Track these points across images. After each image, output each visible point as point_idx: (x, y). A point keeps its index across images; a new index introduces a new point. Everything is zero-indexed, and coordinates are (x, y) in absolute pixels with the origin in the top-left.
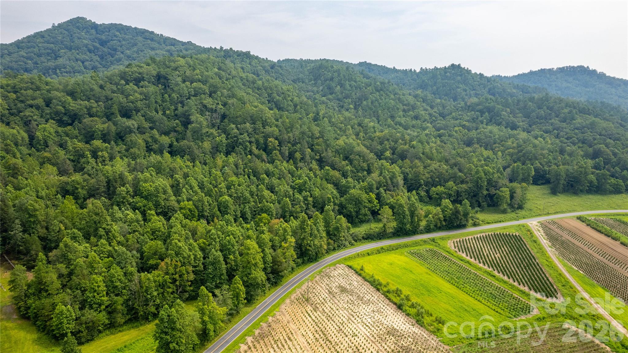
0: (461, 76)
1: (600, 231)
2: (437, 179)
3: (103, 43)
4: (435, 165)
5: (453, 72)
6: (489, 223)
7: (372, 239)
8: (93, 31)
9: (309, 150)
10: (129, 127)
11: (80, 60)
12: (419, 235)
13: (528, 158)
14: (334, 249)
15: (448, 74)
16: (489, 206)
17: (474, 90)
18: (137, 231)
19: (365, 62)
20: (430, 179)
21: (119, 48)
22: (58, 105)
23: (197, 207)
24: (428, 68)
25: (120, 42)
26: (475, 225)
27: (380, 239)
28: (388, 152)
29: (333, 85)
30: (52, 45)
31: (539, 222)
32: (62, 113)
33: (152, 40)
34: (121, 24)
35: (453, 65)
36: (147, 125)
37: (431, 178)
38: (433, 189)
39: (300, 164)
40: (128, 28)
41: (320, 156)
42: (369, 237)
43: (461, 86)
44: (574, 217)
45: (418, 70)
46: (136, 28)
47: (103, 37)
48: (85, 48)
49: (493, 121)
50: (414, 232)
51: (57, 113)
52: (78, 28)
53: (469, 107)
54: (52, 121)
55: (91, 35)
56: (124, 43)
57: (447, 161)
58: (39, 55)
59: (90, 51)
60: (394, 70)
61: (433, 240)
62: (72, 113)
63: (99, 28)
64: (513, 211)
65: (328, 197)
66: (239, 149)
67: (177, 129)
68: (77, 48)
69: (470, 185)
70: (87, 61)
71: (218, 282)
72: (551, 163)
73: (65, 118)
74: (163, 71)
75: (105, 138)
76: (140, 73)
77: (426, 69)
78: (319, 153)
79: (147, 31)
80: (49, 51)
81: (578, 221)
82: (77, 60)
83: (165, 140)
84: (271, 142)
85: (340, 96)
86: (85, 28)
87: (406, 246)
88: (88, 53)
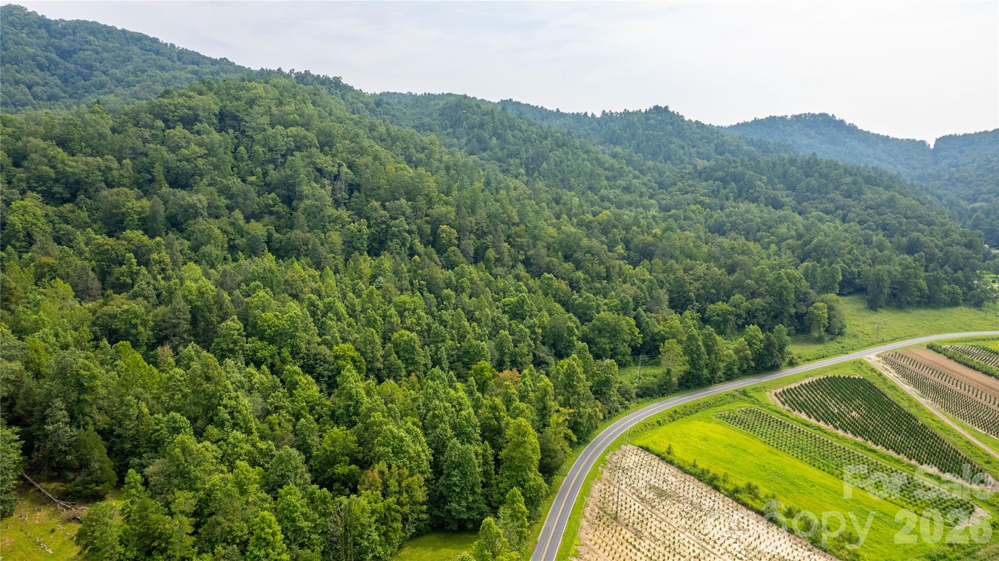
0: (672, 124)
1: (974, 368)
2: (713, 291)
4: (701, 268)
5: (659, 118)
6: (809, 360)
7: (651, 396)
8: (43, 32)
9: (506, 244)
10: (193, 206)
11: (24, 83)
12: (720, 386)
13: (822, 253)
14: (606, 418)
15: (652, 121)
16: (797, 331)
17: (694, 147)
18: (282, 408)
19: (511, 100)
20: (702, 291)
22: (41, 163)
23: (363, 354)
24: (613, 111)
25: (97, 53)
26: (792, 364)
28: (620, 247)
29: (486, 135)
31: (878, 356)
32: (50, 179)
33: (157, 53)
34: (95, 23)
35: (657, 108)
36: (223, 202)
37: (703, 288)
38: (712, 306)
39: (499, 270)
40: (111, 30)
41: (526, 254)
42: (645, 394)
43: (674, 140)
44: (921, 345)
45: (598, 115)
46: (124, 31)
47: (65, 44)
48: (30, 62)
49: (744, 195)
50: (710, 380)
51: (41, 179)
52: (12, 25)
53: (700, 173)
54: (35, 194)
55: (39, 38)
56: (105, 55)
57: (716, 260)
59: (41, 67)
60: (558, 114)
61: (744, 393)
62: (71, 180)
64: (832, 340)
65: (568, 327)
66: (394, 244)
67: (274, 209)
68: (15, 61)
69: (769, 299)
70: (38, 84)
71: (471, 499)
72: (859, 261)
73: (58, 189)
74: (231, 106)
75: (147, 225)
76: (189, 108)
77: (612, 114)
78: (522, 250)
79: (146, 37)
81: (931, 351)
82: (17, 82)
83: (258, 229)
84: (443, 231)
85: (500, 154)
87: (708, 405)
88: (37, 71)
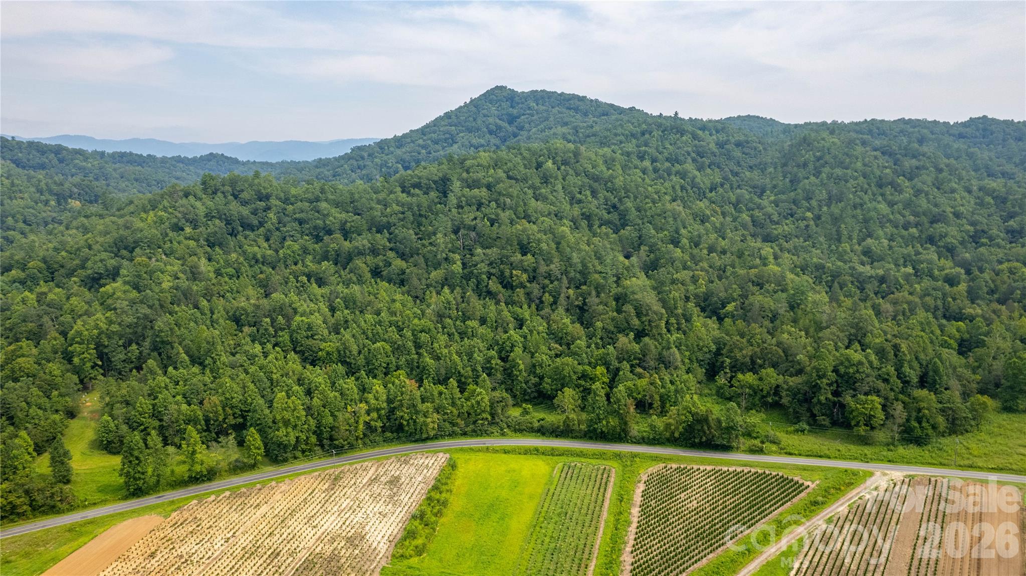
3: (512, 120)
7: (543, 434)
8: (505, 105)
12: (630, 445)
14: (465, 434)
16: (834, 423)
21: (527, 126)
25: (531, 116)
27: (557, 436)
30: (453, 128)
31: (907, 476)
33: (576, 110)
34: (543, 91)
40: (551, 95)
42: (543, 431)
46: (561, 94)
50: (620, 436)
52: (491, 102)
55: (502, 109)
58: (436, 142)
61: (635, 457)
63: (517, 99)
80: (447, 136)
82: (471, 146)
86: (499, 100)
